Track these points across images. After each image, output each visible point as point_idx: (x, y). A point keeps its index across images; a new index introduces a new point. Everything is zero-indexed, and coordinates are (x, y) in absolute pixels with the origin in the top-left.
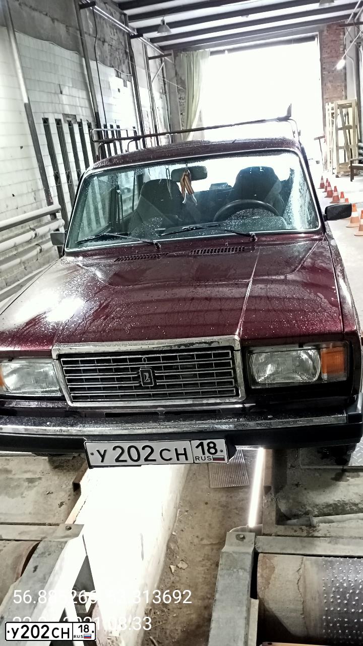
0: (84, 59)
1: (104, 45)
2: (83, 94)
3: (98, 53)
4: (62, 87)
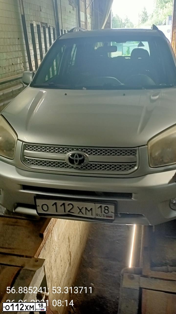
2: (52, 12)
4: (41, 7)
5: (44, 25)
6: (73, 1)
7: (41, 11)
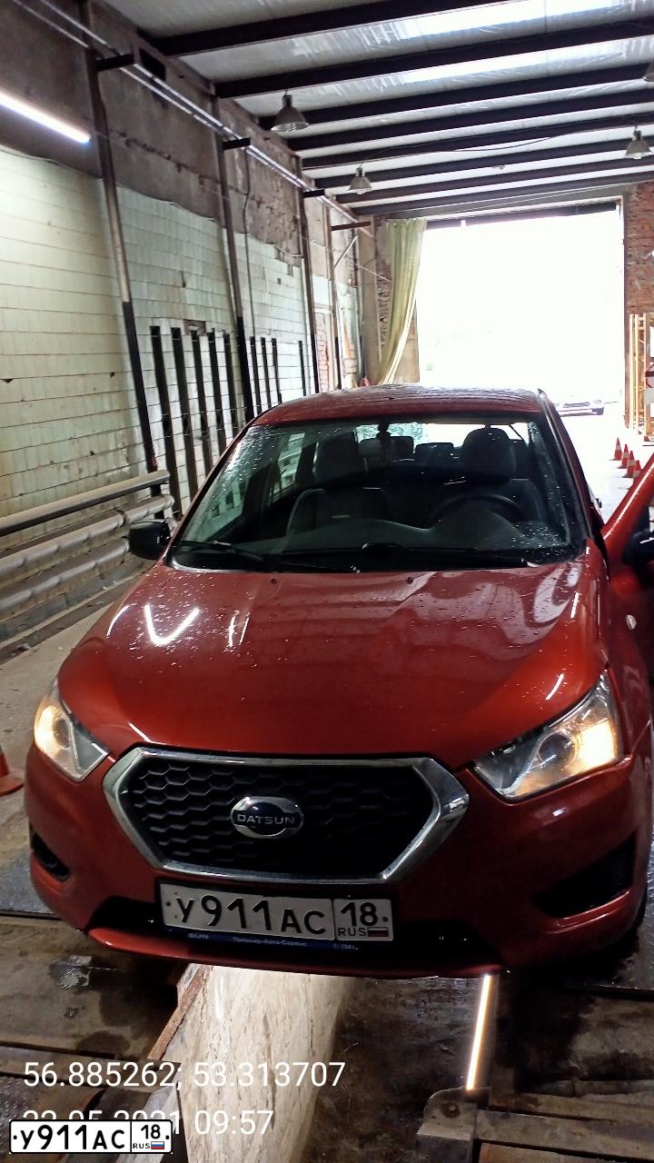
0: (225, 231)
1: (259, 207)
2: (220, 288)
3: (249, 219)
4: (186, 275)
5: (195, 328)
6: (290, 248)
7: (184, 285)
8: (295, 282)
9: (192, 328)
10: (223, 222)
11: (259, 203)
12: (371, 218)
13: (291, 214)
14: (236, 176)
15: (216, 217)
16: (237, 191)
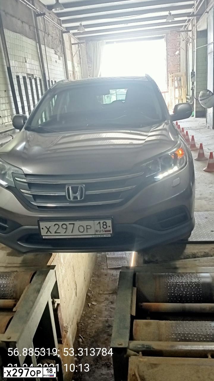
0: (38, 44)
3: (46, 41)
4: (26, 59)
5: (30, 77)
6: (59, 50)
7: (26, 62)
8: (61, 62)
9: (29, 76)
10: (37, 41)
11: (49, 35)
12: (84, 41)
13: (59, 39)
14: (41, 25)
15: (35, 40)
16: (41, 31)
